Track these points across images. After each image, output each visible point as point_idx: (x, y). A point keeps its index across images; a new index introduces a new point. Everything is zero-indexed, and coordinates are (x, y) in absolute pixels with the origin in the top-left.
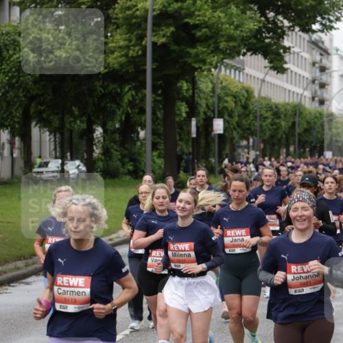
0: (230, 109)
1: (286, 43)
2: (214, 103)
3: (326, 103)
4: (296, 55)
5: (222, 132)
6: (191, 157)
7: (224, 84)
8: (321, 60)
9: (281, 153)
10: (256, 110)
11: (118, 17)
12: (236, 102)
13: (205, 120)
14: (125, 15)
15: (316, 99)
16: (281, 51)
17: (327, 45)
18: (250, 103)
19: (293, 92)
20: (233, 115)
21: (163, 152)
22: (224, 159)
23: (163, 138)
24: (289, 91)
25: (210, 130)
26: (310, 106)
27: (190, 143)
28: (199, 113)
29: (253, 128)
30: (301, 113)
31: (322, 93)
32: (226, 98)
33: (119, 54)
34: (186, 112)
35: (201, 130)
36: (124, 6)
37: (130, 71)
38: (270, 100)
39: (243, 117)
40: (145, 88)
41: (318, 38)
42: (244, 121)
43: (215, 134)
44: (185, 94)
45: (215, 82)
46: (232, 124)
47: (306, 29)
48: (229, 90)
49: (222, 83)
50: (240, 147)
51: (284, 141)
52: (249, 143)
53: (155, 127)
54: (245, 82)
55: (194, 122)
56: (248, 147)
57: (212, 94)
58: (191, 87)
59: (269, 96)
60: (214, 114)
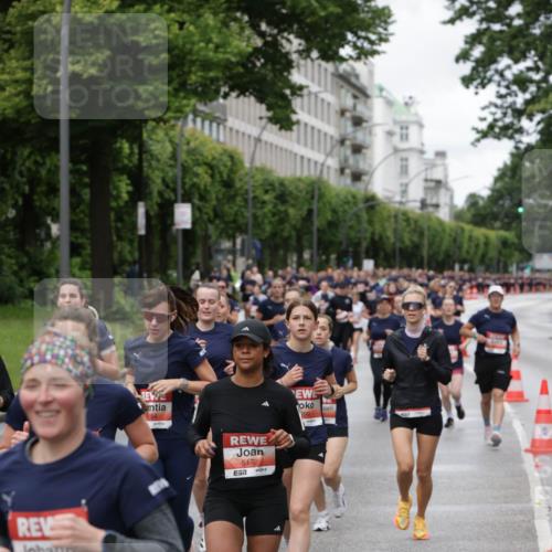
0: (202, 187)
1: (296, 77)
2: (175, 177)
3: (364, 178)
4: (313, 97)
5: (188, 226)
6: (137, 267)
7: (192, 145)
8: (355, 107)
9: (289, 261)
10: (247, 191)
11: (13, 30)
12: (212, 176)
13: (161, 206)
14: (26, 27)
15: (348, 171)
16: (288, 92)
17: (364, 81)
18: (236, 178)
19: (309, 160)
20: (208, 197)
21: (89, 259)
22: (192, 273)
23: (89, 235)
24: (302, 157)
25: (169, 222)
26: (337, 184)
27: (136, 244)
28: (151, 193)
29: (241, 220)
30: (321, 196)
31: (357, 162)
32: (195, 169)
33: (13, 91)
34: (128, 193)
35: (154, 222)
36: (24, 13)
37: (33, 121)
38: (270, 172)
39: (225, 201)
40: (57, 150)
41: (348, 69)
42: (226, 208)
43: (177, 230)
44: (126, 161)
45: (177, 141)
46: (207, 213)
47: (330, 55)
48: (202, 155)
49: (188, 143)
50: (219, 251)
51: (293, 242)
52: (234, 244)
53: (75, 218)
54: (228, 140)
55: (141, 209)
56: (233, 251)
57: (172, 162)
58: (136, 151)
59: (268, 166)
60: (176, 196)
